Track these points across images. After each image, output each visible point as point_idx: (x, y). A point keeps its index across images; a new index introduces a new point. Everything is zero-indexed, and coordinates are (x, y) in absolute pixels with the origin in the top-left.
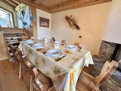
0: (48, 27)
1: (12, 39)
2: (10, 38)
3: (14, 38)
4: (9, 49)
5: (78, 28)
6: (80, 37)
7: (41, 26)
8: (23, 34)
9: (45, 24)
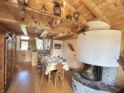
0: (60, 48)
1: (41, 56)
2: (40, 55)
3: (42, 55)
4: (38, 60)
5: (73, 50)
6: (75, 56)
7: (55, 48)
8: (47, 53)
9: (58, 47)
